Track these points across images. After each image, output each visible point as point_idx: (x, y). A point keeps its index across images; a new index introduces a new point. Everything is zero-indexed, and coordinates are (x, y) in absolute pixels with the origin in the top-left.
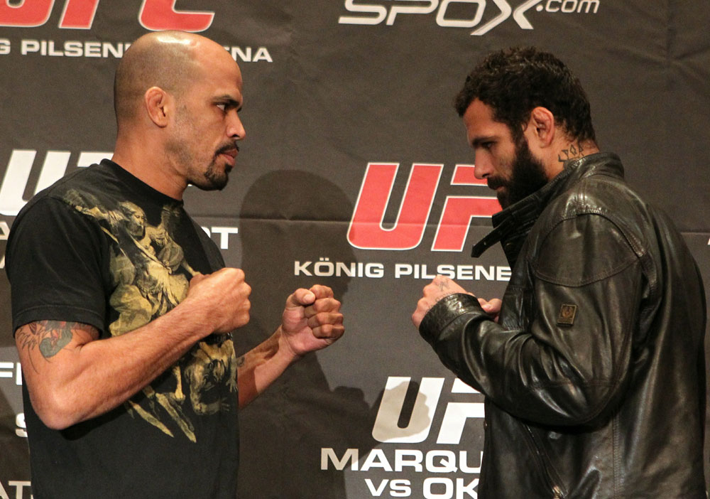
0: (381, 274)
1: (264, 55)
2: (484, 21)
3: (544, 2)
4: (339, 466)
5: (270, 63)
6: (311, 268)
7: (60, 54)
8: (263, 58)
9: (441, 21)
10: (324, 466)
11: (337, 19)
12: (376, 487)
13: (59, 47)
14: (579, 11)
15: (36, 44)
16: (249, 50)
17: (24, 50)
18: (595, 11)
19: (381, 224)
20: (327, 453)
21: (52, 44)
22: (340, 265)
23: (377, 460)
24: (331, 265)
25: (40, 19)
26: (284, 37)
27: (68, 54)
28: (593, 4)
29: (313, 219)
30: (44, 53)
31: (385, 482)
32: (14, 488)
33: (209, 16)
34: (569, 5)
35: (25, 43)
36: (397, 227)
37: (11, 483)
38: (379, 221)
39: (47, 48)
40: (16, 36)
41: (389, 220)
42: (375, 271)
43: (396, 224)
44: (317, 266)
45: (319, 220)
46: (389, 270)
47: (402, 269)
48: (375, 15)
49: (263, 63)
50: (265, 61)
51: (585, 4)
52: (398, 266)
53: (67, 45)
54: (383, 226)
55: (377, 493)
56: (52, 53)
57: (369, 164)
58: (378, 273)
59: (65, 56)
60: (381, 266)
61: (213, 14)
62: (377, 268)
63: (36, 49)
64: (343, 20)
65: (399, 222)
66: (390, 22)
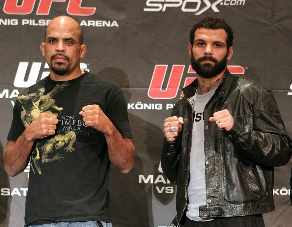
0: (161, 108)
1: (115, 24)
2: (200, 9)
3: (223, 2)
4: (146, 182)
5: (118, 27)
6: (134, 106)
7: (37, 25)
8: (115, 25)
9: (183, 9)
10: (140, 182)
11: (143, 9)
12: (160, 189)
13: (37, 22)
14: (237, 4)
15: (28, 21)
16: (109, 22)
17: (23, 23)
18: (243, 4)
19: (161, 89)
20: (141, 177)
21: (34, 21)
22: (146, 105)
23: (160, 179)
24: (142, 105)
25: (29, 11)
26: (123, 17)
27: (40, 25)
28: (243, 2)
29: (135, 87)
30: (31, 24)
31: (163, 188)
32: (23, 191)
33: (94, 9)
34: (233, 2)
35: (23, 21)
36: (167, 90)
37: (22, 189)
38: (160, 87)
39: (32, 23)
40: (20, 18)
41: (164, 87)
42: (159, 107)
43: (167, 89)
44: (136, 105)
45: (137, 87)
46: (164, 107)
47: (169, 106)
48: (158, 7)
49: (114, 27)
50: (116, 26)
51: (239, 2)
52: (168, 105)
53: (40, 21)
54: (162, 90)
55: (160, 192)
56: (34, 24)
57: (156, 66)
58: (160, 108)
59: (39, 26)
60: (161, 105)
61: (95, 8)
62: (160, 106)
63: (27, 23)
64: (146, 10)
65: (168, 88)
66: (164, 10)
